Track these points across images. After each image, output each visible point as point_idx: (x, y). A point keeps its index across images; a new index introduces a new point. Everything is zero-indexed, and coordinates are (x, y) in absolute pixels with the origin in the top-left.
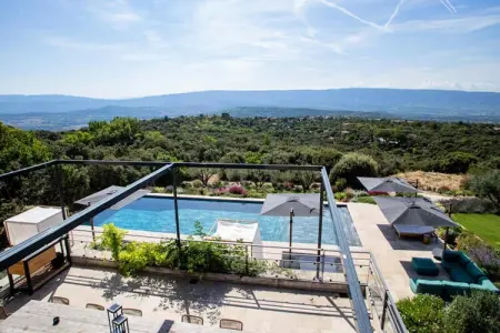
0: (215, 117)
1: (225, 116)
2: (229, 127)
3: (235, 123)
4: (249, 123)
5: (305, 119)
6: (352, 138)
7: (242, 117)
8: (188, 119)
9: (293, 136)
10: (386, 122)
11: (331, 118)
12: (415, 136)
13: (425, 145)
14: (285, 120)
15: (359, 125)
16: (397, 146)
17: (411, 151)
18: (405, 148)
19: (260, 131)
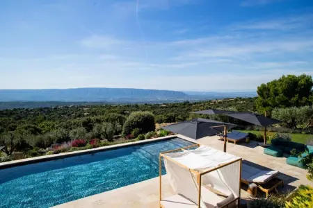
11: (74, 107)
14: (41, 110)
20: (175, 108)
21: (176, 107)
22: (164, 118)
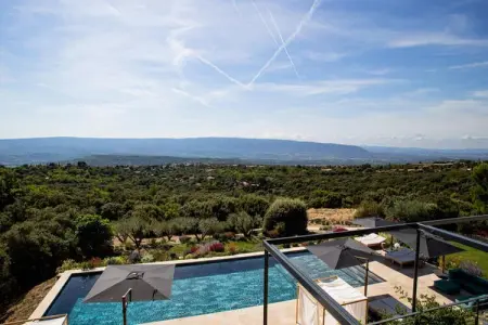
0: (69, 166)
1: (81, 165)
2: (87, 177)
3: (94, 172)
4: (110, 172)
5: (167, 167)
6: (218, 183)
7: (102, 166)
8: (34, 169)
9: (160, 183)
10: (242, 167)
11: (192, 165)
12: (271, 179)
13: (281, 186)
14: (148, 168)
15: (221, 171)
16: (258, 188)
17: (271, 192)
18: (266, 189)
19: (123, 179)
20: (345, 176)
21: (347, 173)
22: (324, 199)
